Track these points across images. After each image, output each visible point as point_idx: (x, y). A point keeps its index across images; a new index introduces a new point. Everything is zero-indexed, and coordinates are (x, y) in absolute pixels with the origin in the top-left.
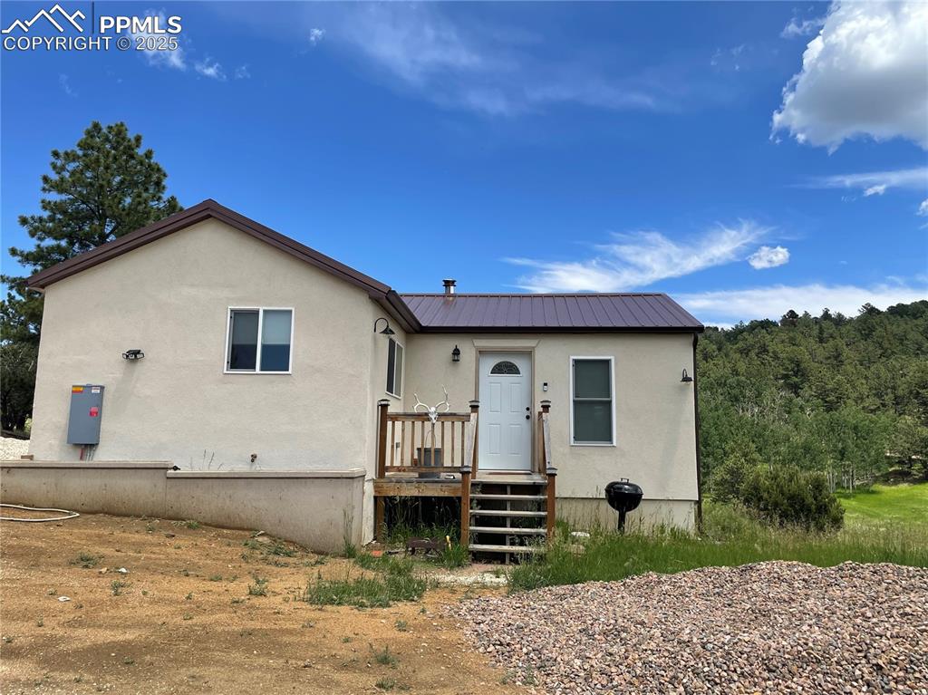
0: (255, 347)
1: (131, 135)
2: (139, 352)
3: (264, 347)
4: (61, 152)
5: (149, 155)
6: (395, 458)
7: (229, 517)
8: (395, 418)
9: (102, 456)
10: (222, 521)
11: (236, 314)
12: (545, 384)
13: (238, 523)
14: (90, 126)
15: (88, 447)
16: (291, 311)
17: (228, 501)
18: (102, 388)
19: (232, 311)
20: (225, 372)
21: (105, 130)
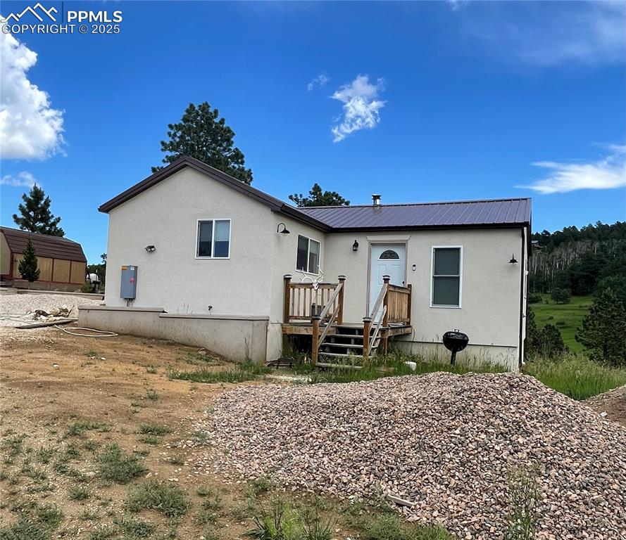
0: (211, 242)
1: (211, 110)
2: (153, 247)
3: (216, 243)
4: (173, 124)
5: (222, 121)
6: (294, 311)
7: (189, 340)
8: (294, 286)
9: (137, 305)
10: (187, 342)
11: (202, 224)
12: (414, 266)
13: (194, 343)
14: (188, 107)
15: (130, 300)
16: (229, 221)
17: (189, 331)
18: (136, 268)
19: (199, 221)
20: (196, 258)
21: (197, 108)
